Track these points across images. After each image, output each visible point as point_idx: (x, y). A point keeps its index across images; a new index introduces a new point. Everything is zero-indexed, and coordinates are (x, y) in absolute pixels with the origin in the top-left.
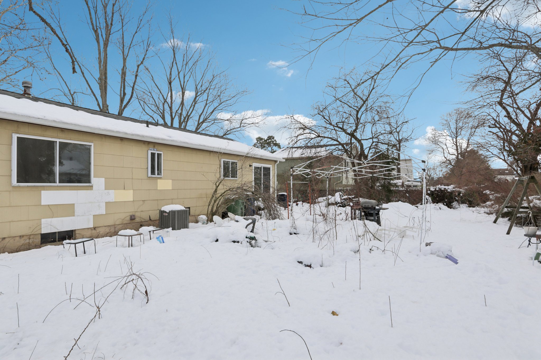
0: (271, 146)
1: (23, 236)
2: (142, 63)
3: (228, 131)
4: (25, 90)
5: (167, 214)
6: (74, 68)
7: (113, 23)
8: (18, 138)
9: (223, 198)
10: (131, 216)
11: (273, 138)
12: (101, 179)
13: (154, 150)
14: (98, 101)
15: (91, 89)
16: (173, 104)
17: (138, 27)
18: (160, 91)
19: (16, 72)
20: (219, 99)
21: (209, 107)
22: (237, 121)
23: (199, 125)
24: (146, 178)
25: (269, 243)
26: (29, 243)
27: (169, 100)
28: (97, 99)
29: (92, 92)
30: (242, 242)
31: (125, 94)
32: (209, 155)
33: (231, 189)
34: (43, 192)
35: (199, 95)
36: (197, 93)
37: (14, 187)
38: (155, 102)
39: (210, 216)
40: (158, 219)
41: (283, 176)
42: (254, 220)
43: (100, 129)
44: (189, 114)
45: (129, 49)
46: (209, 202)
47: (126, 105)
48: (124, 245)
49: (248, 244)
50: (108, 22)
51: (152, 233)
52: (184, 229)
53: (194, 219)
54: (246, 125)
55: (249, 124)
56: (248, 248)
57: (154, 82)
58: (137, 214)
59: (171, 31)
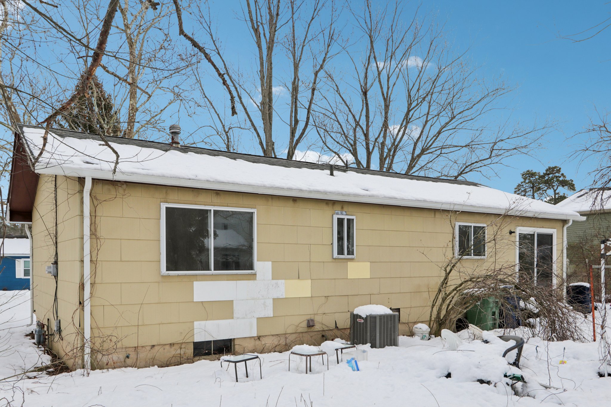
0: (553, 186)
1: (174, 344)
2: (321, 67)
3: (467, 167)
4: (172, 137)
5: (362, 321)
6: (233, 108)
7: (280, 13)
8: (167, 208)
9: (457, 294)
10: (308, 321)
11: (559, 171)
12: (266, 263)
13: (342, 214)
14: (260, 138)
15: (251, 121)
16: (370, 129)
17: (315, 10)
18: (349, 108)
19: (161, 111)
20: (450, 109)
21: (431, 126)
22: (484, 145)
23: (414, 160)
24: (330, 259)
25: (552, 391)
26: (180, 354)
27: (363, 123)
28: (258, 135)
29: (253, 124)
30: (496, 384)
31: (297, 122)
32: (433, 216)
33: (474, 278)
34: (195, 283)
35: (414, 108)
36: (411, 104)
37: (163, 276)
38: (342, 129)
39: (435, 325)
40: (348, 327)
41: (582, 248)
42: (521, 342)
43: (265, 187)
44: (396, 143)
45: (302, 48)
46: (434, 301)
47: (298, 139)
48: (299, 369)
49: (509, 388)
50: (272, 12)
51: (339, 352)
52: (391, 347)
53: (407, 329)
54: (501, 152)
55: (508, 150)
56: (510, 397)
57: (340, 95)
58: (317, 319)
59: (366, 4)
